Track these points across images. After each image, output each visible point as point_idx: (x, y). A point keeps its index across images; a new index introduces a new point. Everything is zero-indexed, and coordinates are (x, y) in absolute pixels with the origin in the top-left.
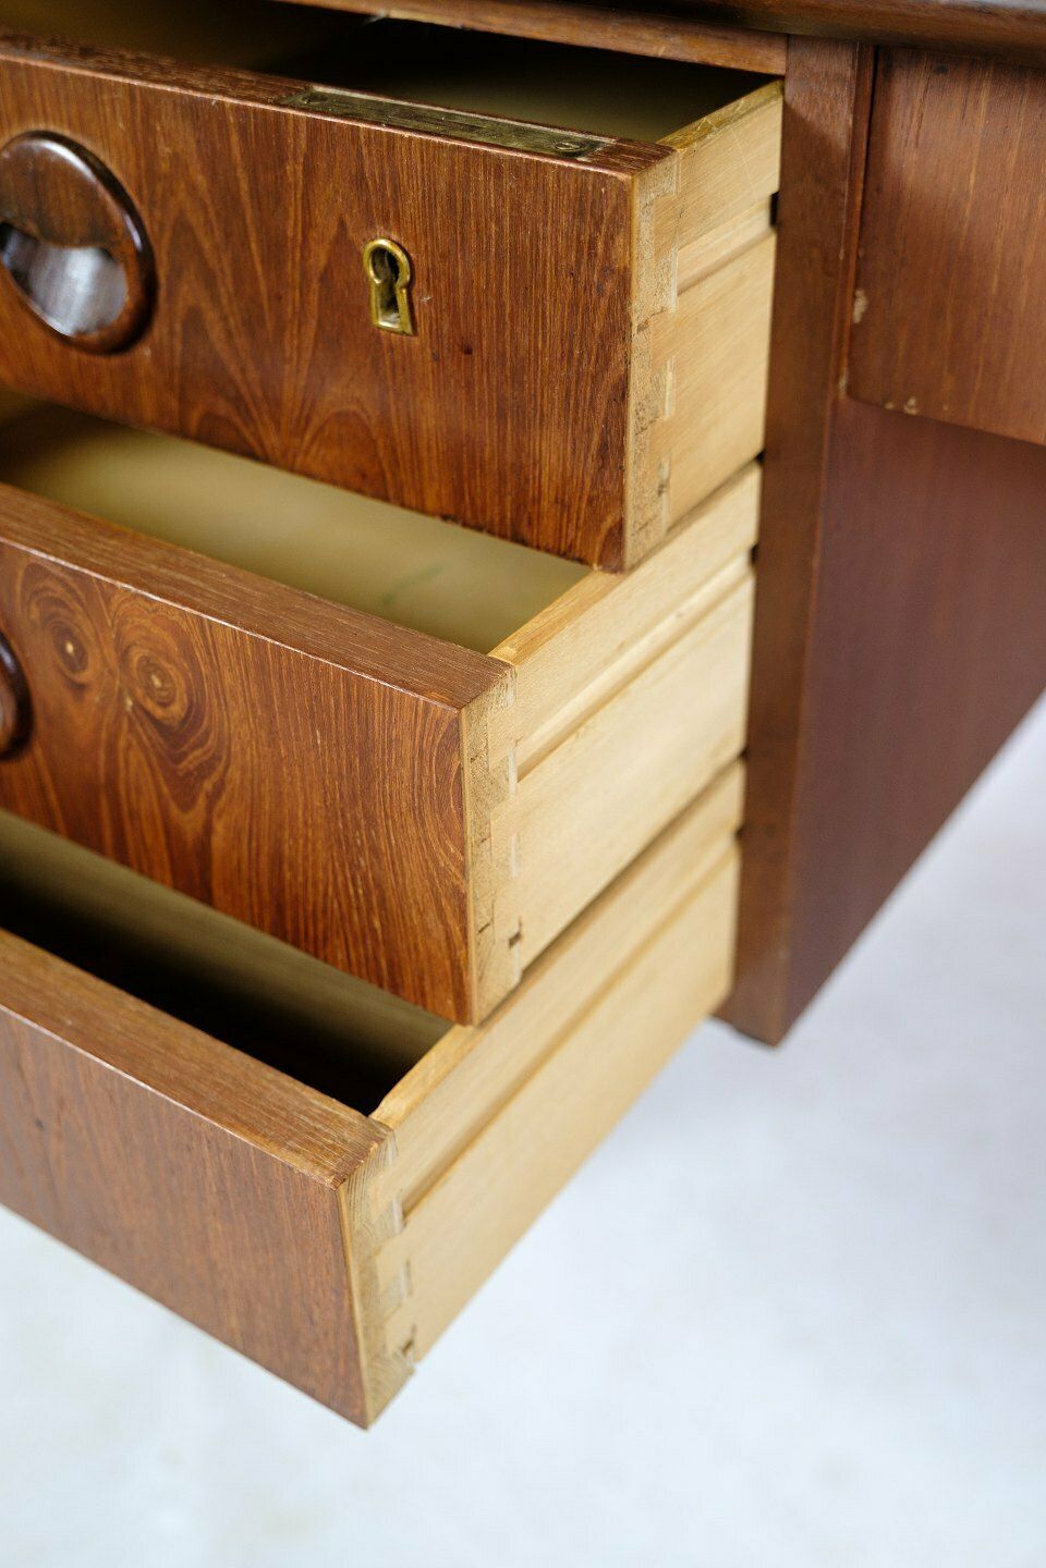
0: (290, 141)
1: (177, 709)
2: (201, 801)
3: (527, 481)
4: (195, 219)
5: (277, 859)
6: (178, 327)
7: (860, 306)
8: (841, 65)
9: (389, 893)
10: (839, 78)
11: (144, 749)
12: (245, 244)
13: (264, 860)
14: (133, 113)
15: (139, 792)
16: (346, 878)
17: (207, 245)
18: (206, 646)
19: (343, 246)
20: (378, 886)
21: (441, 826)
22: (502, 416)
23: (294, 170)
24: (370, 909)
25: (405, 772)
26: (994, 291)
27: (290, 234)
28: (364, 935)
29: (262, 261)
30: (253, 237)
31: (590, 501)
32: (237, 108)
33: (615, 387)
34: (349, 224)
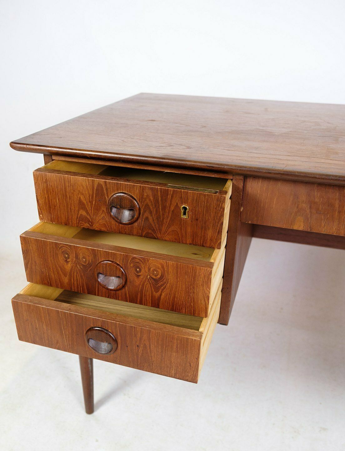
0: (169, 192)
1: (159, 276)
2: (160, 291)
3: (205, 237)
4: (150, 204)
5: (174, 297)
6: (143, 220)
7: (242, 209)
8: (242, 177)
9: (195, 299)
10: (241, 179)
11: (150, 284)
12: (159, 207)
13: (172, 298)
14: (140, 189)
15: (147, 291)
16: (187, 298)
17: (151, 207)
18: (167, 266)
19: (177, 206)
20: (194, 298)
21: (207, 286)
22: (202, 229)
23: (169, 197)
24: (191, 302)
25: (201, 279)
26: (262, 206)
27: (167, 205)
28: (189, 307)
29: (162, 209)
30: (160, 206)
31: (216, 239)
32: (160, 188)
33: (221, 223)
34: (179, 204)
